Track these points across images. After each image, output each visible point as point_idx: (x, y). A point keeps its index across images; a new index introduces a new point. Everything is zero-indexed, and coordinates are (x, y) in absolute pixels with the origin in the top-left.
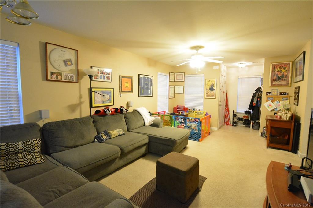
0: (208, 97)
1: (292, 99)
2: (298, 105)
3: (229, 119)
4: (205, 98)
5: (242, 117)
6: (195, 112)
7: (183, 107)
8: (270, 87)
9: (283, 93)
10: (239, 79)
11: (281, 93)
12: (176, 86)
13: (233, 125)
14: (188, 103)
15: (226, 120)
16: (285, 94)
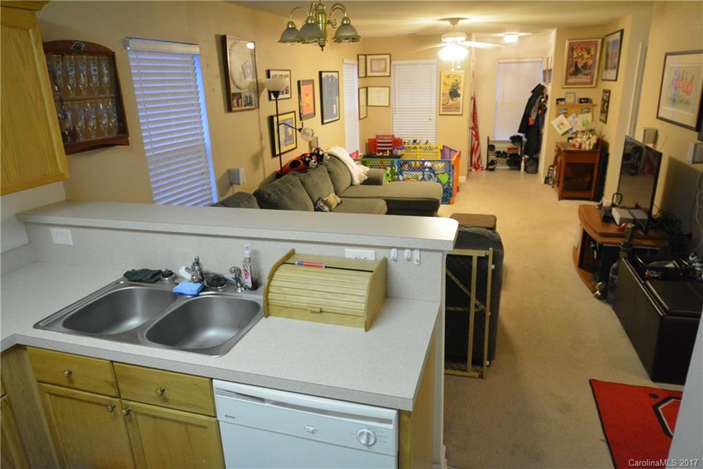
0: (447, 111)
1: (598, 109)
2: (606, 123)
3: (479, 158)
4: (441, 115)
5: (506, 150)
6: (418, 146)
7: (391, 138)
8: (564, 88)
9: (584, 99)
10: (501, 65)
11: (581, 99)
12: (369, 89)
13: (487, 169)
14: (402, 129)
15: (475, 159)
16: (587, 100)
